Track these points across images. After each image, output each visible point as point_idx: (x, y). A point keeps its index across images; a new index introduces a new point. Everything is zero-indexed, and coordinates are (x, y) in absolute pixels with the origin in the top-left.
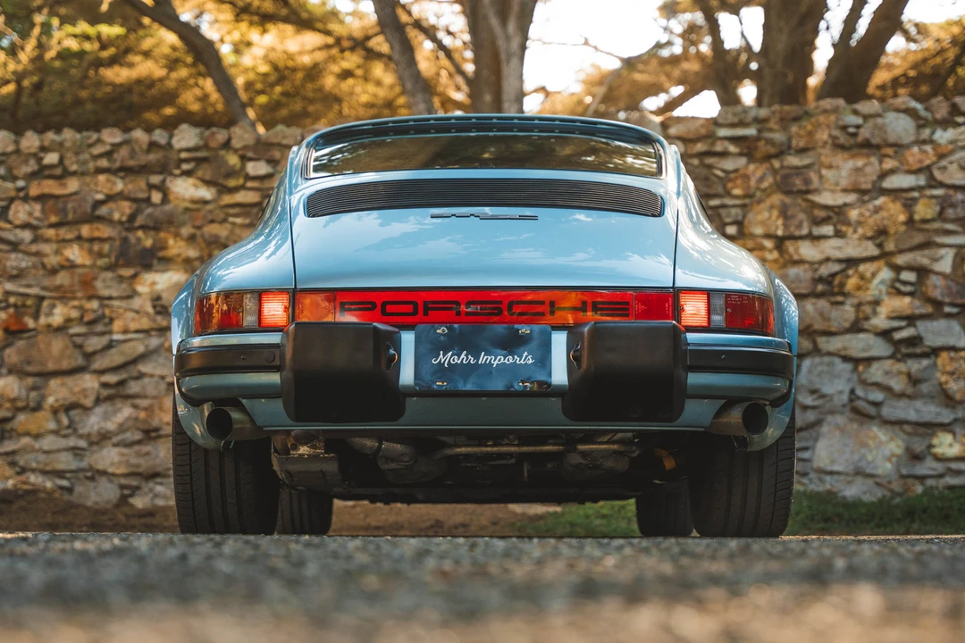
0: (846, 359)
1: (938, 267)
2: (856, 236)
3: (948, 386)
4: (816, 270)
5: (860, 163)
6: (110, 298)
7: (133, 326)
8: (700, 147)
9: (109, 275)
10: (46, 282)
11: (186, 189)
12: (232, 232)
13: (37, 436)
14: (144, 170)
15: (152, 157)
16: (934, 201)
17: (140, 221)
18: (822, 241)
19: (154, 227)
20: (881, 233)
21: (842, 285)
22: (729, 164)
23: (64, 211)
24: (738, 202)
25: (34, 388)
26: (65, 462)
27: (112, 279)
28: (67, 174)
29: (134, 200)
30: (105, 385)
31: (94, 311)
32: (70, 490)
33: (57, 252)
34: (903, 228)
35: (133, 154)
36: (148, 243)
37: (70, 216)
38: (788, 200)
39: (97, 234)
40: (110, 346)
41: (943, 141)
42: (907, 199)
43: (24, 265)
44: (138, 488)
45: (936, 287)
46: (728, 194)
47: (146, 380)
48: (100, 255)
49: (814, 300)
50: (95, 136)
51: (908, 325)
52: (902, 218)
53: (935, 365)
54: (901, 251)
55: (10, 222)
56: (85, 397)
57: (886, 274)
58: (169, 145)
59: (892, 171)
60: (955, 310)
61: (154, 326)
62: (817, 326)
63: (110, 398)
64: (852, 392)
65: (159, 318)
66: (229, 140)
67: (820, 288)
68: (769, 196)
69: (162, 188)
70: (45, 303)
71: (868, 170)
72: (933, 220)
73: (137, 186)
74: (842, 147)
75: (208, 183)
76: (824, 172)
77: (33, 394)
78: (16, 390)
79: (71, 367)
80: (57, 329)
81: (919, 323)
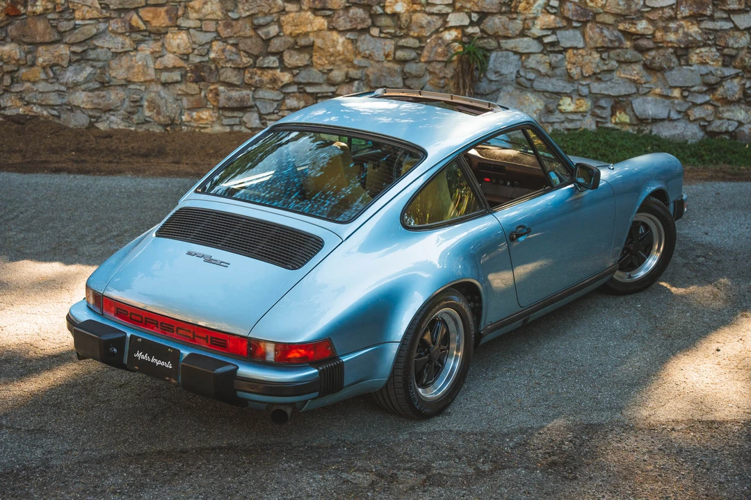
0: (516, 53)
3: (572, 71)
7: (88, 16)
13: (34, 83)
21: (516, 7)
25: (29, 53)
26: (54, 99)
30: (74, 53)
31: (63, 5)
32: (59, 117)
40: (74, 28)
44: (100, 117)
45: (569, 10)
47: (99, 50)
49: (500, 17)
51: (552, 33)
53: (565, 57)
56: (62, 59)
60: (579, 25)
61: (101, 16)
62: (500, 33)
63: (78, 61)
64: (518, 72)
65: (104, 11)
67: (504, 9)
77: (29, 56)
78: (18, 54)
79: (50, 40)
80: (40, 14)
81: (558, 32)
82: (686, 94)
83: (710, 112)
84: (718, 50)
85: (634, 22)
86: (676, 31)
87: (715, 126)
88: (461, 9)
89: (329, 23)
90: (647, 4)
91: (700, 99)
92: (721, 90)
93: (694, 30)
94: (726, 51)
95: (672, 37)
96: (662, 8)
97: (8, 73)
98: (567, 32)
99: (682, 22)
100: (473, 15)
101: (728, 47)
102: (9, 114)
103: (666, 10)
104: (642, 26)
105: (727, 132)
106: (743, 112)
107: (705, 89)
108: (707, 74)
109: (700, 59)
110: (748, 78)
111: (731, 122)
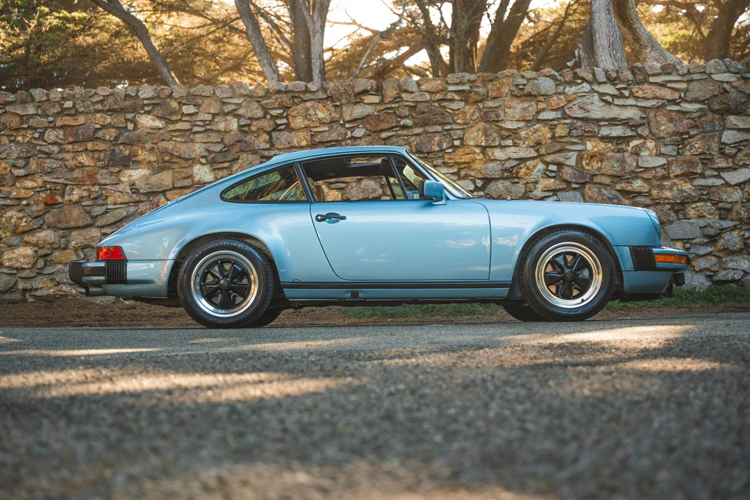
1: (568, 163)
2: (524, 146)
4: (503, 164)
5: (526, 105)
6: (106, 185)
7: (119, 201)
8: (439, 96)
9: (104, 171)
10: (68, 176)
11: (147, 121)
12: (175, 146)
13: (66, 264)
14: (123, 110)
15: (127, 103)
16: (565, 126)
17: (121, 140)
18: (506, 148)
19: (130, 143)
20: (538, 144)
21: (518, 173)
22: (455, 106)
23: (77, 134)
24: (460, 127)
25: (63, 237)
27: (106, 174)
28: (78, 113)
29: (118, 128)
31: (96, 192)
33: (73, 158)
34: (549, 141)
35: (116, 102)
36: (127, 153)
37: (80, 138)
38: (487, 126)
39: (96, 148)
40: (106, 212)
41: (570, 93)
42: (552, 125)
43: (54, 166)
45: (567, 173)
46: (455, 122)
48: (99, 160)
49: (503, 182)
50: (94, 91)
51: (553, 195)
52: (549, 135)
54: (549, 154)
55: (46, 141)
56: (93, 241)
57: (541, 166)
58: (137, 95)
59: (543, 110)
60: (578, 186)
61: (132, 200)
65: (134, 195)
66: (172, 93)
67: (506, 174)
68: (477, 123)
69: (133, 121)
70: (68, 188)
71: (530, 109)
72: (566, 136)
73: (119, 120)
74: (516, 96)
75: (160, 118)
76: (506, 110)
77: (63, 240)
78: (53, 238)
79: (84, 224)
80: (75, 203)
81: (558, 193)
82: (688, 246)
83: (713, 262)
84: (713, 204)
85: (630, 181)
86: (671, 189)
87: (721, 275)
88: (466, 177)
89: (342, 195)
90: (640, 165)
91: (703, 251)
92: (721, 242)
93: (687, 187)
94: (720, 205)
95: (668, 194)
96: (655, 168)
97: (41, 257)
98: (567, 193)
99: (675, 181)
100: (477, 181)
101: (722, 202)
102: (40, 295)
103: (658, 170)
104: (638, 185)
105: (733, 281)
106: (746, 262)
107: (706, 240)
108: (706, 226)
109: (697, 213)
110: (746, 230)
111: (736, 271)
